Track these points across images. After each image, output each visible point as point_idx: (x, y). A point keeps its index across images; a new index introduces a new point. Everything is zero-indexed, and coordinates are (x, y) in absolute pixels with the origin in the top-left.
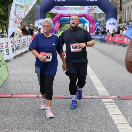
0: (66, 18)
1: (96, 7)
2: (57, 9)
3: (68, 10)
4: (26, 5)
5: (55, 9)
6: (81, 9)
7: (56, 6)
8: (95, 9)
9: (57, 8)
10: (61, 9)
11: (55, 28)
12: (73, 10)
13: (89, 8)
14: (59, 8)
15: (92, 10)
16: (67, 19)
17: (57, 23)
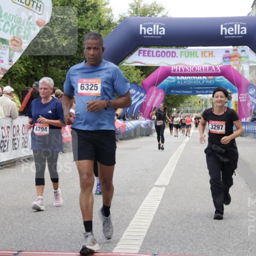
0: (183, 81)
1: (244, 51)
2: (144, 56)
3: (172, 57)
4: (14, 37)
5: (139, 55)
6: (207, 54)
7: (142, 48)
8: (242, 54)
9: (144, 53)
10: (155, 54)
11: (148, 104)
12: (186, 57)
13: (227, 51)
14: (149, 51)
15: (234, 57)
16: (185, 82)
17: (155, 92)
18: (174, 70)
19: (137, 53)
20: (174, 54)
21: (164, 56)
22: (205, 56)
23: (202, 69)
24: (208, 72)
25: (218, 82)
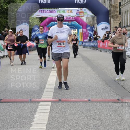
3: (54, 13)
6: (69, 12)
8: (85, 11)
9: (41, 11)
10: (46, 12)
12: (60, 13)
13: (78, 10)
14: (43, 11)
15: (81, 13)
17: (46, 29)
18: (54, 19)
19: (38, 11)
20: (54, 11)
21: (50, 13)
22: (68, 12)
23: (66, 18)
24: (69, 19)
25: (73, 24)
